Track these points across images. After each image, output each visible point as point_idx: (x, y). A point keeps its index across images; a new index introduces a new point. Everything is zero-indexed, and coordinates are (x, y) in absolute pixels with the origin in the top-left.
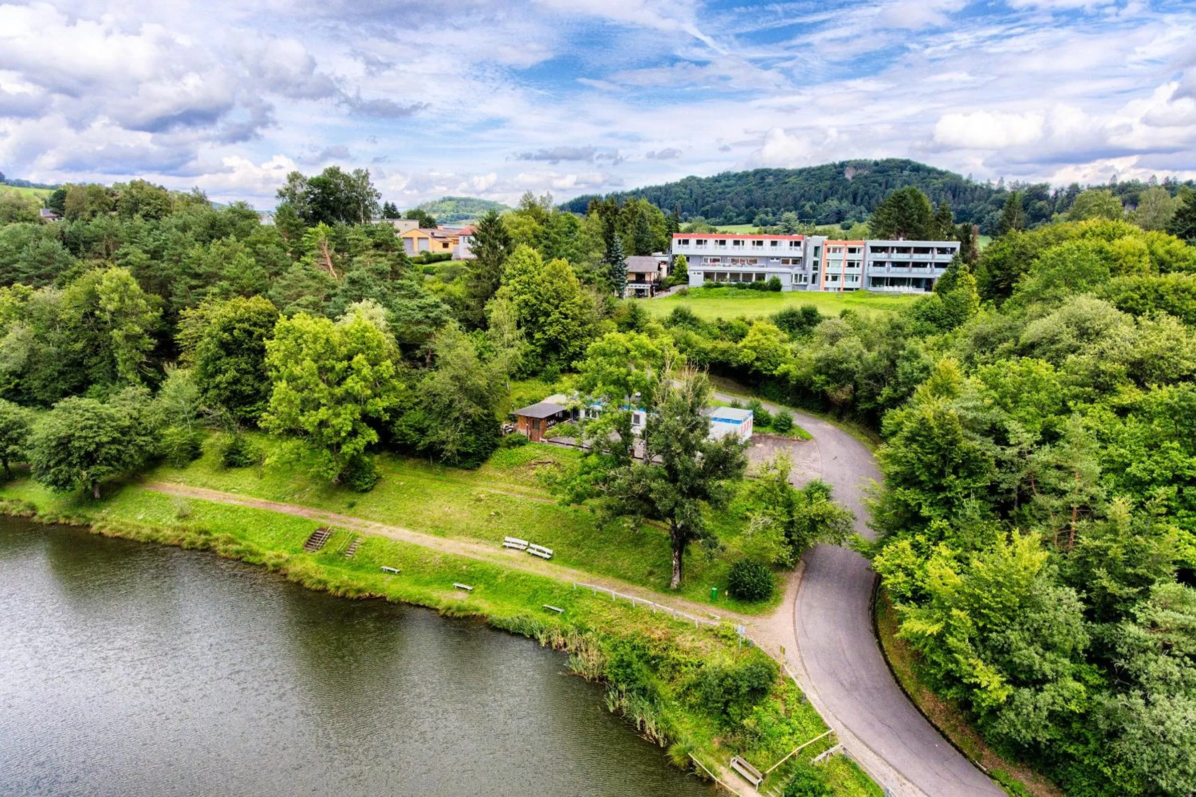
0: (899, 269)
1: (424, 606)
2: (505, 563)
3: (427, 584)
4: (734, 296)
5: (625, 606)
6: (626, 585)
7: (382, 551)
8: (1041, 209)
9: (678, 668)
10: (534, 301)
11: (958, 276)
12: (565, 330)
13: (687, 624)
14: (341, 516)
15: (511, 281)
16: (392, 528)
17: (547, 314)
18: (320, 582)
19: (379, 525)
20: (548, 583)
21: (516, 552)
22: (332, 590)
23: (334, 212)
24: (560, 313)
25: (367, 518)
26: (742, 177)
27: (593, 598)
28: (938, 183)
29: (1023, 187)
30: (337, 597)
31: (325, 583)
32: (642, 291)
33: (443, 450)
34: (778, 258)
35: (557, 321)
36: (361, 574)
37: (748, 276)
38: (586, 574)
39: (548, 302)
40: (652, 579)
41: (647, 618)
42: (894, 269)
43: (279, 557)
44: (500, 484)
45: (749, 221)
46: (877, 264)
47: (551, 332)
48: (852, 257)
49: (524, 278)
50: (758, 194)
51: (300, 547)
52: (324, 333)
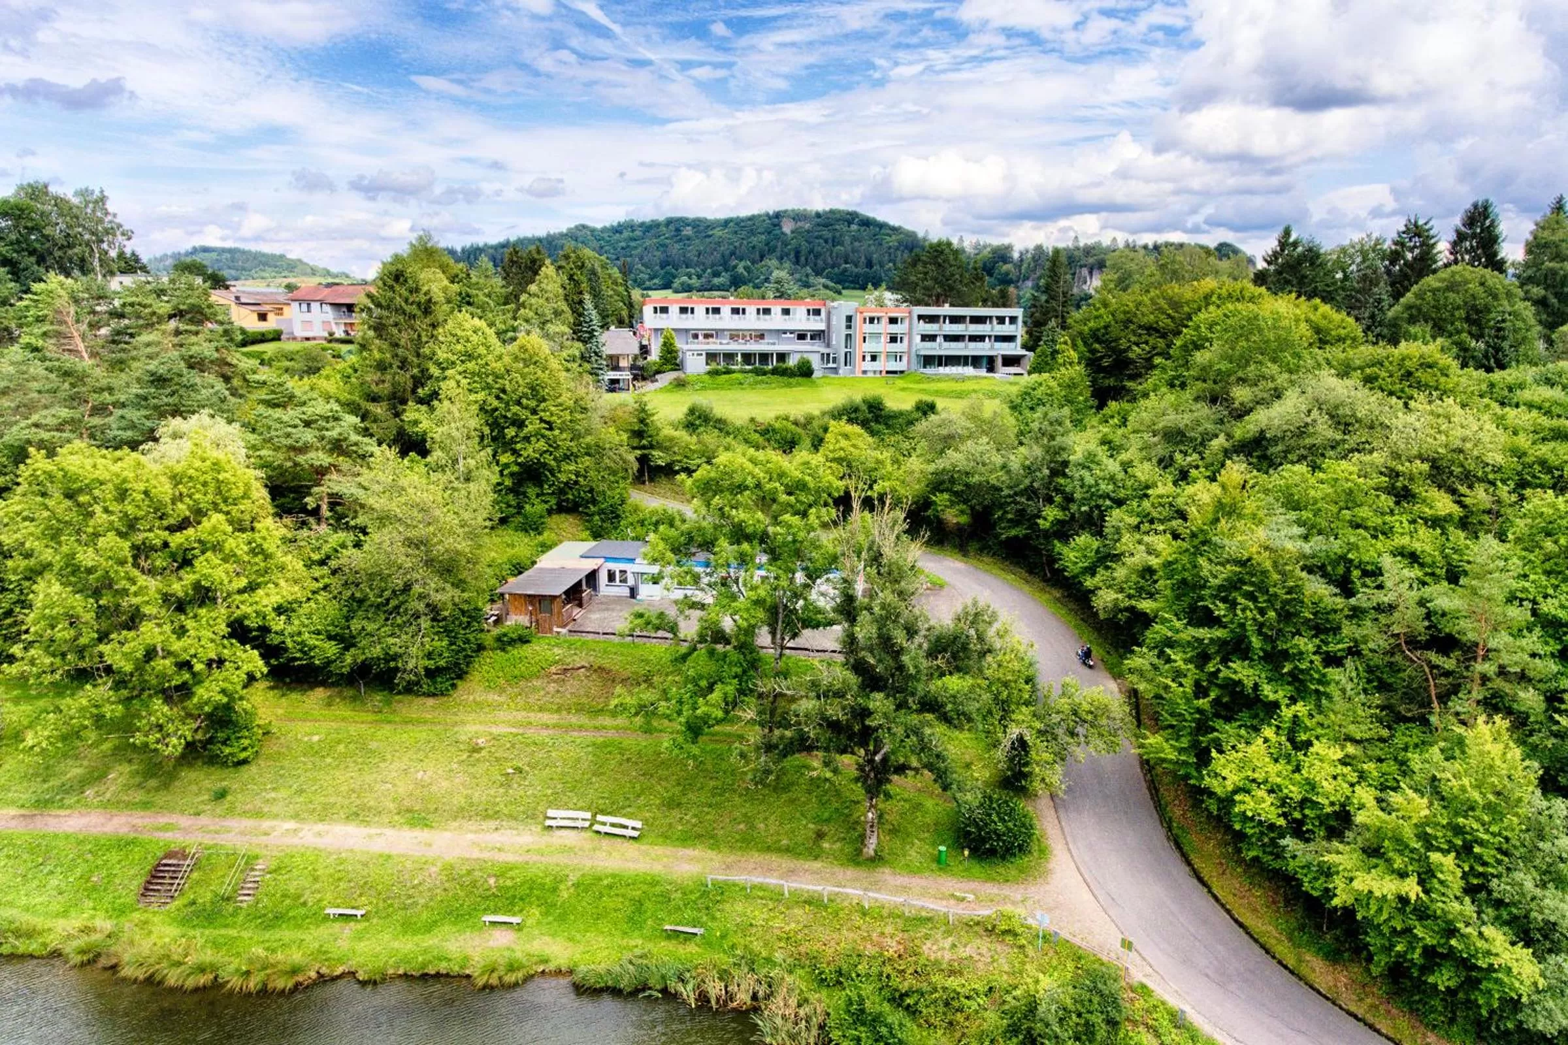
0: (953, 345)
1: (438, 975)
2: (563, 860)
3: (429, 927)
4: (753, 386)
5: (808, 902)
6: (786, 862)
7: (316, 879)
8: (1007, 274)
9: (955, 1004)
10: (496, 403)
11: (1057, 352)
12: (553, 445)
13: (929, 919)
14: (204, 820)
15: (449, 373)
16: (320, 827)
17: (520, 424)
18: (202, 969)
19: (291, 825)
20: (654, 883)
21: (573, 833)
22: (235, 982)
23: (41, 260)
24: (542, 420)
25: (259, 814)
26: (650, 228)
27: (747, 897)
28: (892, 241)
29: (985, 247)
30: (250, 994)
31: (214, 968)
32: (617, 381)
33: (397, 669)
34: (792, 332)
35: (539, 435)
36: (286, 934)
37: (764, 357)
38: (711, 854)
39: (519, 403)
40: (826, 845)
41: (858, 920)
42: (947, 344)
43: (86, 930)
44: (501, 715)
45: (666, 286)
46: (926, 338)
47: (529, 452)
48: (894, 329)
49: (471, 365)
50: (675, 249)
51: (130, 899)
52: (137, 478)
